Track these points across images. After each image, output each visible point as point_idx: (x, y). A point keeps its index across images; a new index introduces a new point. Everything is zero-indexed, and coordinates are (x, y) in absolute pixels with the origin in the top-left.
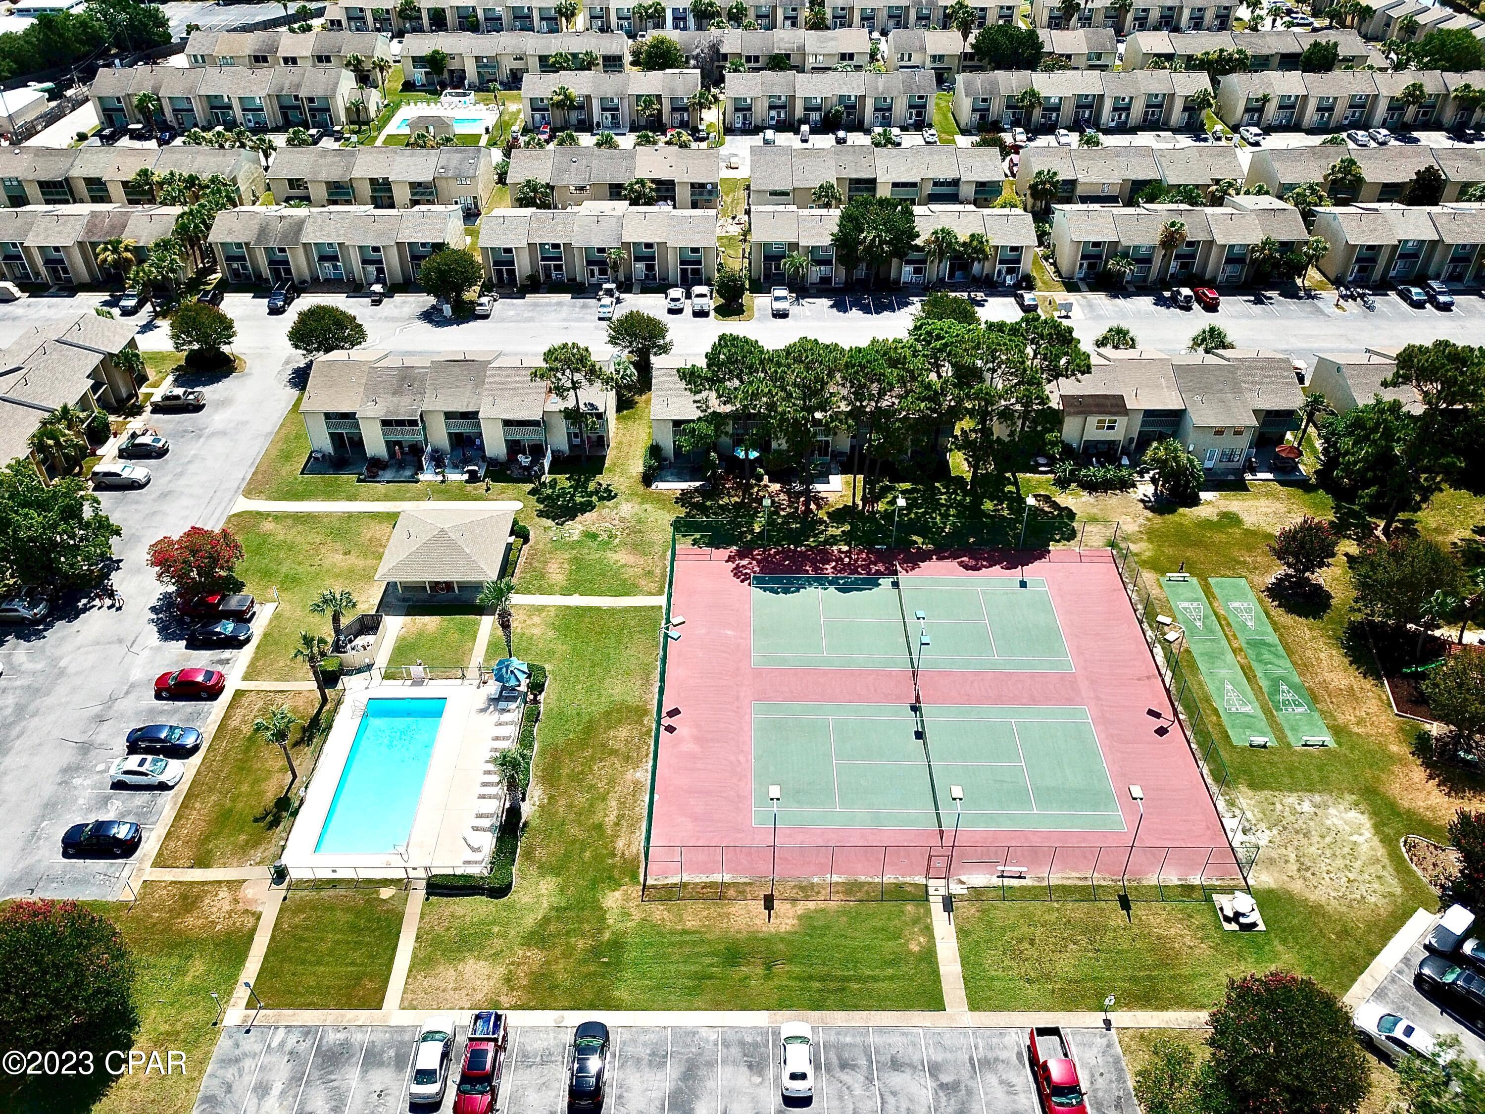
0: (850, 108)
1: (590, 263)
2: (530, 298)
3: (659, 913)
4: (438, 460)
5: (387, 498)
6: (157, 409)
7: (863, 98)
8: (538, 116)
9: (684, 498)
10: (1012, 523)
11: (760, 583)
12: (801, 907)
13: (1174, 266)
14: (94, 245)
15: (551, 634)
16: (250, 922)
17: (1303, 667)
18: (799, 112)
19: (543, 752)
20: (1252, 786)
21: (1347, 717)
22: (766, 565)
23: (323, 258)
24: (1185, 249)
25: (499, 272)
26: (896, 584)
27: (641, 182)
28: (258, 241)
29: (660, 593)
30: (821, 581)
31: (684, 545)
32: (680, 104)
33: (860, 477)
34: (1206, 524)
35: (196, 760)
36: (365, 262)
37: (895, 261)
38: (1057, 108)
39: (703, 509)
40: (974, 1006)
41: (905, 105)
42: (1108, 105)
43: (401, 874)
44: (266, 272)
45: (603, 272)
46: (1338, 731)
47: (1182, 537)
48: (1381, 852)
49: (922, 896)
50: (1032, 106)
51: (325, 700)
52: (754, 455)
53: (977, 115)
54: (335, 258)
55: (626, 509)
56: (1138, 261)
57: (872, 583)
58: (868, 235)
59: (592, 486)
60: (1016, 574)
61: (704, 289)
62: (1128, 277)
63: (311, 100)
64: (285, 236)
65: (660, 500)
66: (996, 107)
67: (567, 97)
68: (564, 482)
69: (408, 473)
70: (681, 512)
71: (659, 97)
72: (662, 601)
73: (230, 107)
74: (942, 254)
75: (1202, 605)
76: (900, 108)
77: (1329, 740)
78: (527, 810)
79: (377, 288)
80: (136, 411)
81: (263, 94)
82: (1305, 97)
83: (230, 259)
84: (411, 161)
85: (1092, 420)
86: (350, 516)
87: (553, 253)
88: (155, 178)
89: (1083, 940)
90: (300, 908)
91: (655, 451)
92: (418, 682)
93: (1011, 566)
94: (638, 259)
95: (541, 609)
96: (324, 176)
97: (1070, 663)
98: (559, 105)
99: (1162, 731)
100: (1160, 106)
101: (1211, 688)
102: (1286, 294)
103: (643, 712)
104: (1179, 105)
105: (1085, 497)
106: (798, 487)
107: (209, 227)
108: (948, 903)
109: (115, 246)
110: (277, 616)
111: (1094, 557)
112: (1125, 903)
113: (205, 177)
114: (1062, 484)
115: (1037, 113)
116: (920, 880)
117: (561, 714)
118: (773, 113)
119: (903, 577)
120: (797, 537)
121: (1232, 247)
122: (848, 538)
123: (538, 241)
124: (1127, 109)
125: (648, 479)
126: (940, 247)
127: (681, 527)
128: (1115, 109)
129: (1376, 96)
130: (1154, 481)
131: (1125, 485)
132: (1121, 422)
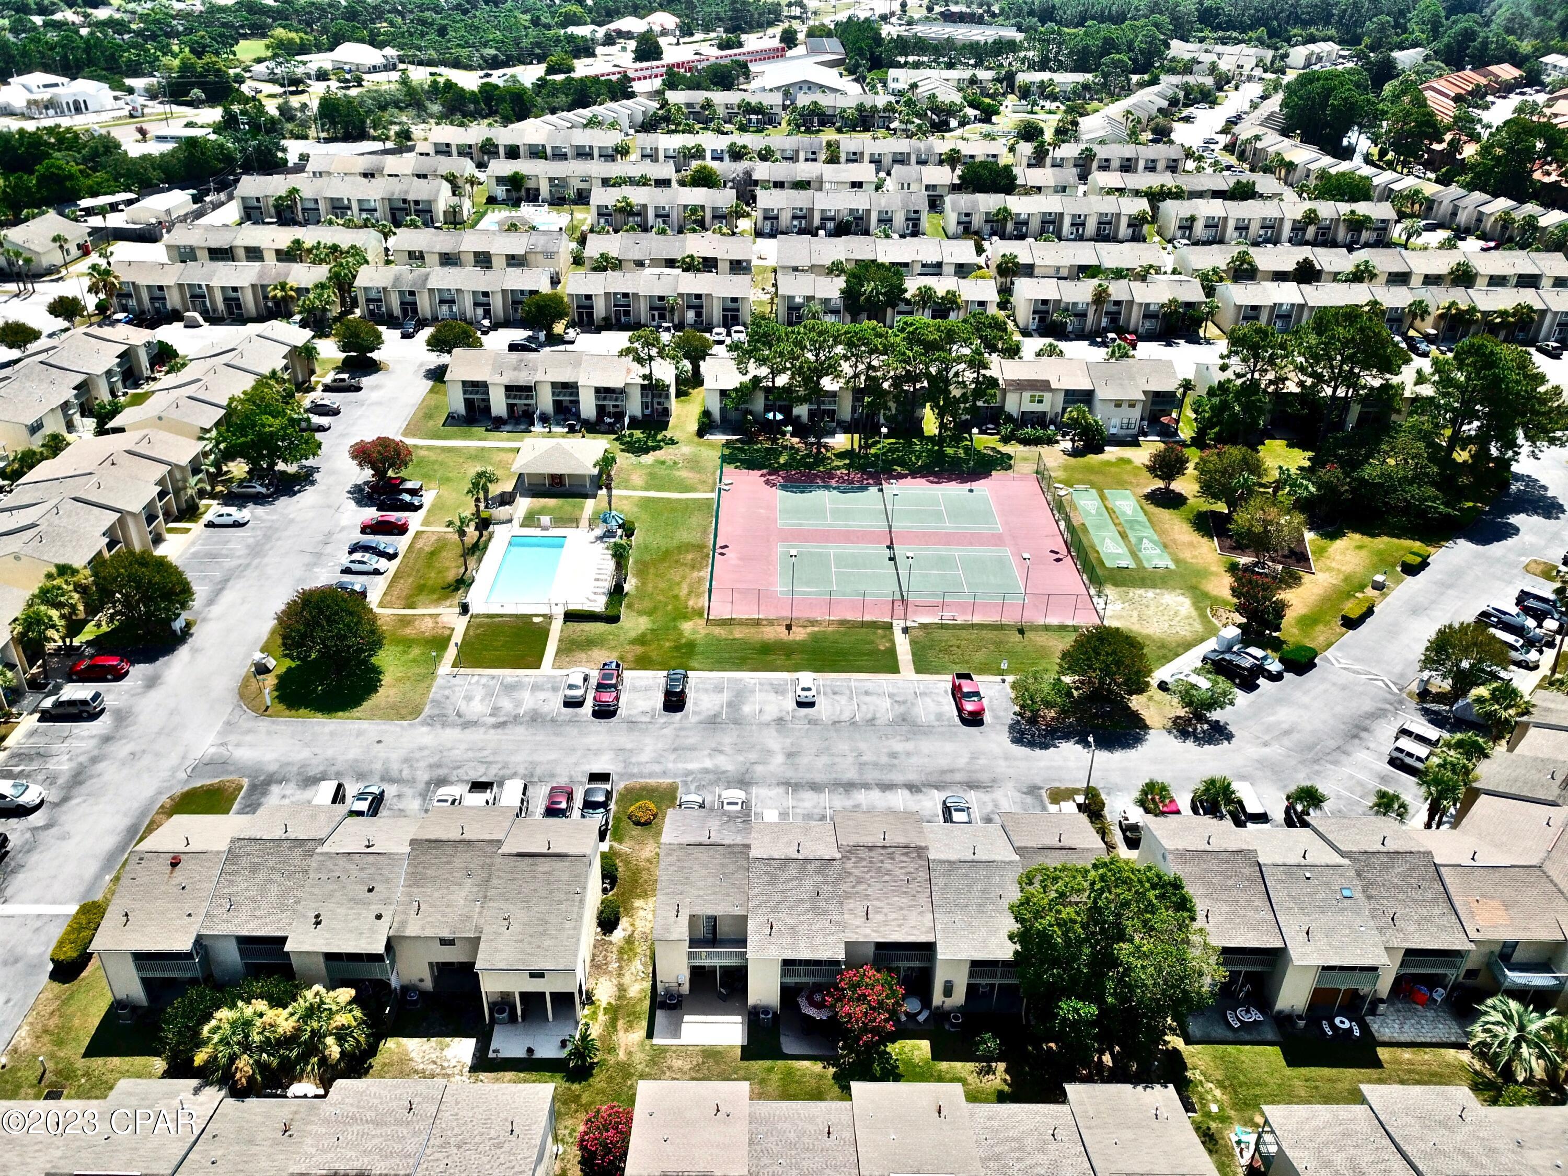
0: (859, 219)
1: (652, 309)
2: (605, 334)
3: (717, 631)
4: (544, 419)
5: (509, 440)
6: (327, 388)
7: (869, 211)
8: (602, 221)
9: (728, 444)
10: (967, 461)
11: (784, 487)
12: (809, 630)
13: (1104, 322)
14: (264, 287)
15: (636, 509)
16: (447, 632)
17: (1161, 532)
18: (817, 221)
19: (636, 562)
20: (1116, 585)
21: (1186, 555)
22: (787, 479)
23: (442, 302)
24: (1113, 308)
25: (580, 315)
26: (881, 490)
27: (692, 257)
28: (394, 286)
29: (713, 491)
30: (827, 487)
31: (729, 469)
32: (720, 212)
33: (856, 436)
34: (1108, 463)
35: (396, 562)
36: (476, 304)
37: (889, 311)
38: (1026, 223)
39: (741, 450)
40: (918, 671)
41: (903, 218)
42: (1067, 221)
43: (547, 612)
44: (397, 310)
45: (662, 317)
46: (1177, 561)
47: (1090, 469)
48: (1194, 613)
49: (889, 626)
50: (1005, 219)
51: (481, 535)
52: (779, 417)
53: (961, 228)
54: (452, 302)
55: (685, 449)
56: (1076, 315)
57: (864, 489)
58: (868, 287)
59: (659, 437)
60: (967, 486)
61: (741, 328)
62: (1070, 328)
63: (417, 203)
64: (415, 284)
65: (711, 445)
66: (977, 221)
67: (628, 204)
68: (638, 434)
69: (523, 427)
70: (727, 452)
71: (703, 207)
72: (714, 495)
73: (349, 208)
74: (925, 303)
75: (1097, 502)
76: (899, 219)
77: (1172, 566)
78: (627, 587)
79: (486, 322)
80: (311, 389)
81: (378, 197)
82: (1226, 219)
83: (368, 300)
84: (507, 240)
85: (1027, 395)
86: (483, 449)
87: (623, 301)
88: (306, 246)
89: (992, 648)
90: (479, 626)
91: (706, 414)
92: (545, 528)
93: (964, 481)
94: (689, 307)
95: (627, 498)
96: (439, 249)
97: (1000, 528)
98: (621, 210)
99: (1058, 560)
100: (1110, 223)
101: (1096, 541)
102: (1189, 341)
103: (705, 546)
104: (1124, 222)
105: (1021, 448)
106: (812, 440)
107: (354, 277)
108: (905, 630)
109: (283, 286)
110: (438, 496)
111: (1024, 477)
112: (1021, 631)
113: (345, 246)
114: (1005, 440)
115: (1010, 226)
116: (888, 620)
117: (646, 547)
118: (796, 223)
119: (885, 486)
120: (810, 466)
121: (1148, 305)
122: (848, 467)
123: (612, 291)
124: (1083, 224)
125: (701, 433)
126: (923, 299)
127: (726, 460)
128: (1072, 225)
129: (1282, 220)
130: (1073, 440)
131: (1051, 441)
132: (1047, 396)
